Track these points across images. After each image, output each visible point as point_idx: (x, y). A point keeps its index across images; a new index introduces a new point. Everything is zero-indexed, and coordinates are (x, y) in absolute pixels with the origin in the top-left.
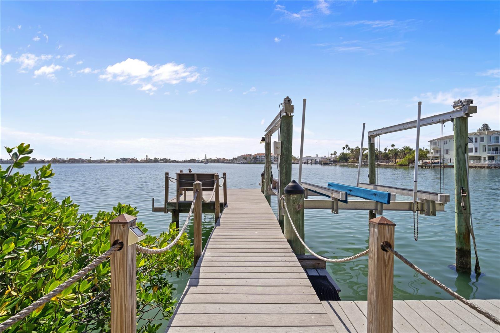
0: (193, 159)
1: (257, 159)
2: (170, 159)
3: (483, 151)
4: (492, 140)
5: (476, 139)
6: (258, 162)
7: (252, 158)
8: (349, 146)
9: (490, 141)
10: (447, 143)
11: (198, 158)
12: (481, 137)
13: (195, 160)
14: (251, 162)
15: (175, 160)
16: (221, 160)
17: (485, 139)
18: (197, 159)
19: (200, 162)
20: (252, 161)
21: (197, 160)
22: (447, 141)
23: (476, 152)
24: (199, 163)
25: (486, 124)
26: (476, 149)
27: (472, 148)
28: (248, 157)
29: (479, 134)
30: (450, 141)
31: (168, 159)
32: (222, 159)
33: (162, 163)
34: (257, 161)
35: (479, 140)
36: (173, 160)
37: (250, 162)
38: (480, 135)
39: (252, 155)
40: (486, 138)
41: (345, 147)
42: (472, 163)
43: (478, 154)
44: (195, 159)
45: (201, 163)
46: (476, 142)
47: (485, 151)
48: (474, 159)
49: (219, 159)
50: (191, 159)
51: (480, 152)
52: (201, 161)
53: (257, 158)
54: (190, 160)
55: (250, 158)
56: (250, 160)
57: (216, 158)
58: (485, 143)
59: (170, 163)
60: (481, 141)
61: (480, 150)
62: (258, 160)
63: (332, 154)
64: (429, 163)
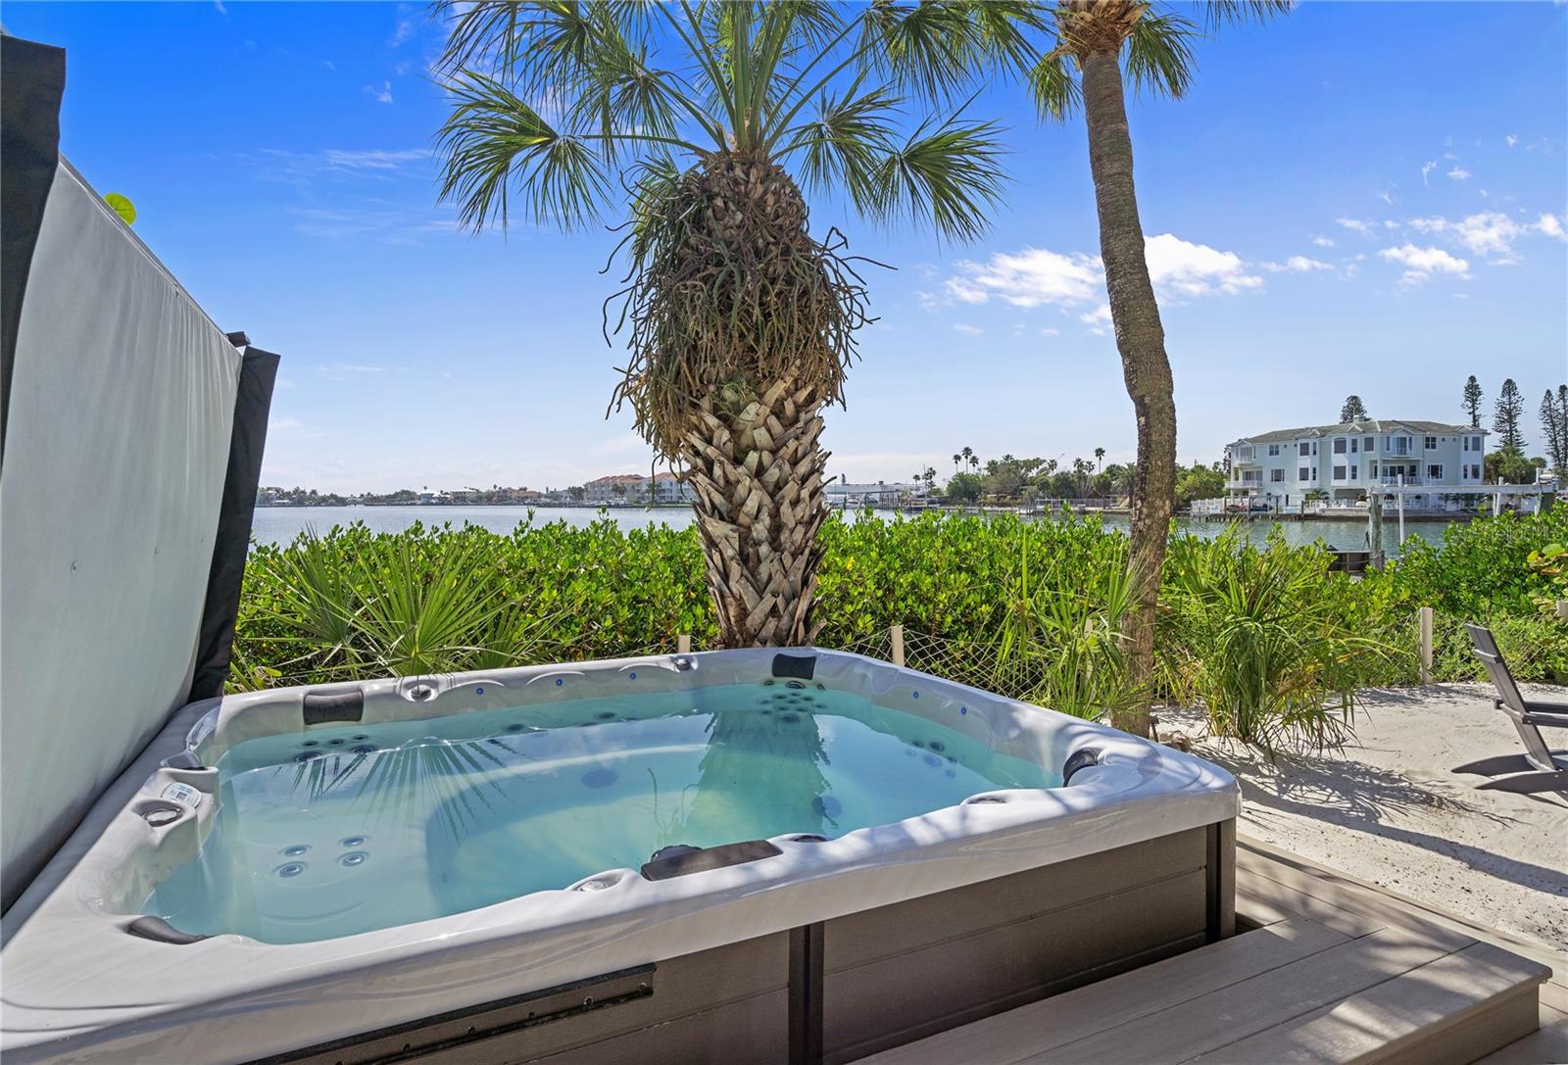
0: (404, 492)
1: (664, 490)
2: (314, 492)
3: (1371, 478)
4: (1391, 447)
5: (1354, 442)
6: (667, 503)
7: (644, 488)
8: (973, 451)
9: (1388, 449)
10: (1277, 453)
11: (425, 488)
12: (1366, 439)
13: (414, 493)
14: (643, 502)
15: (333, 496)
16: (514, 495)
17: (1376, 444)
18: (420, 491)
19: (433, 501)
20: (643, 498)
21: (424, 496)
22: (1277, 447)
23: (1354, 477)
24: (432, 504)
25: (1355, 398)
26: (1354, 469)
27: (1345, 467)
28: (628, 485)
29: (1361, 430)
30: (1285, 446)
31: (308, 492)
32: (518, 491)
33: (284, 505)
34: (664, 497)
35: (1361, 445)
36: (328, 494)
37: (638, 502)
38: (1364, 432)
39: (642, 478)
40: (1379, 441)
41: (960, 454)
42: (1345, 507)
43: (1357, 484)
44: (412, 490)
45: (436, 504)
46: (1354, 450)
47: (1376, 475)
48: (1349, 498)
49: (505, 491)
50: (399, 490)
51: (1362, 479)
52: (439, 498)
53: (663, 487)
54: (392, 493)
55: (637, 488)
56: (639, 495)
57: (495, 487)
58: (1375, 454)
59: (315, 505)
60: (1366, 450)
61: (1364, 472)
62: (666, 494)
63: (917, 477)
64: (1243, 509)
